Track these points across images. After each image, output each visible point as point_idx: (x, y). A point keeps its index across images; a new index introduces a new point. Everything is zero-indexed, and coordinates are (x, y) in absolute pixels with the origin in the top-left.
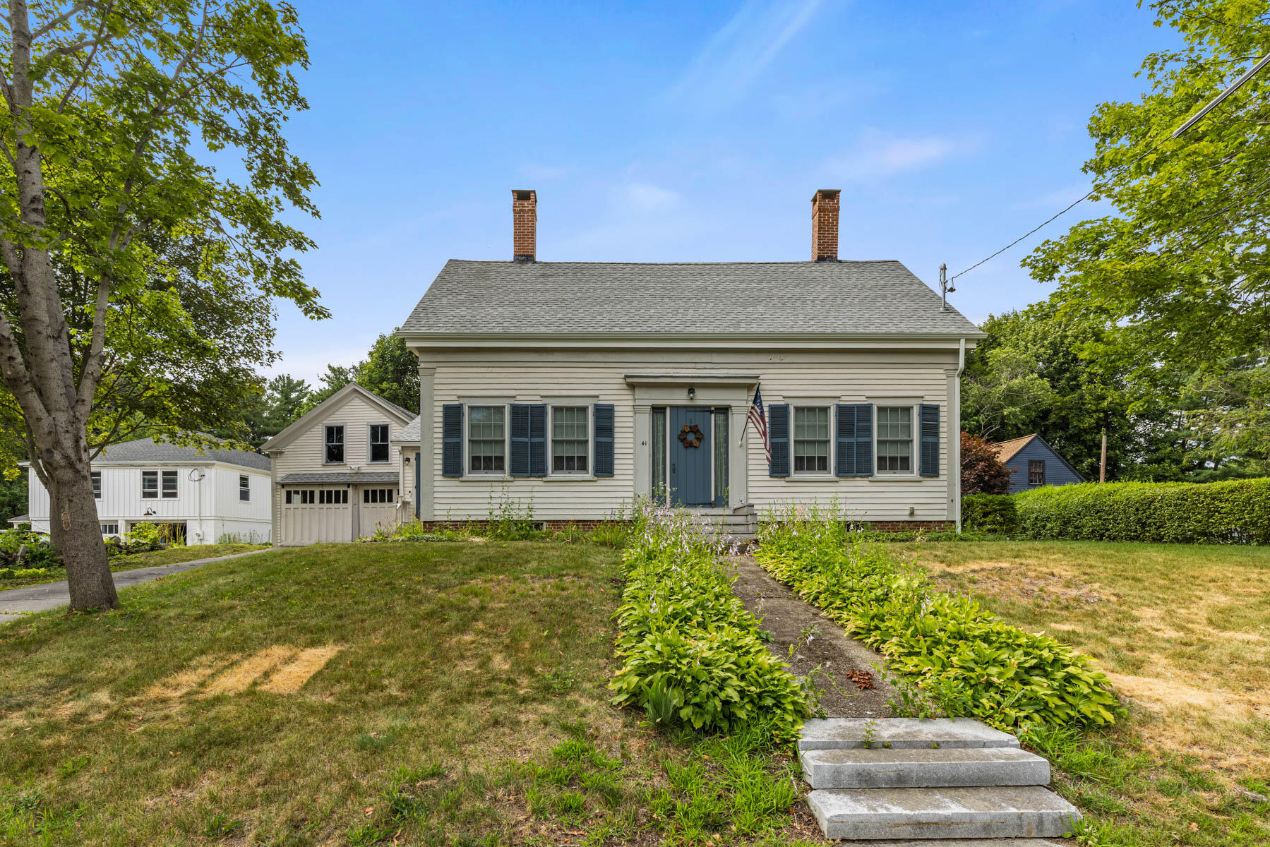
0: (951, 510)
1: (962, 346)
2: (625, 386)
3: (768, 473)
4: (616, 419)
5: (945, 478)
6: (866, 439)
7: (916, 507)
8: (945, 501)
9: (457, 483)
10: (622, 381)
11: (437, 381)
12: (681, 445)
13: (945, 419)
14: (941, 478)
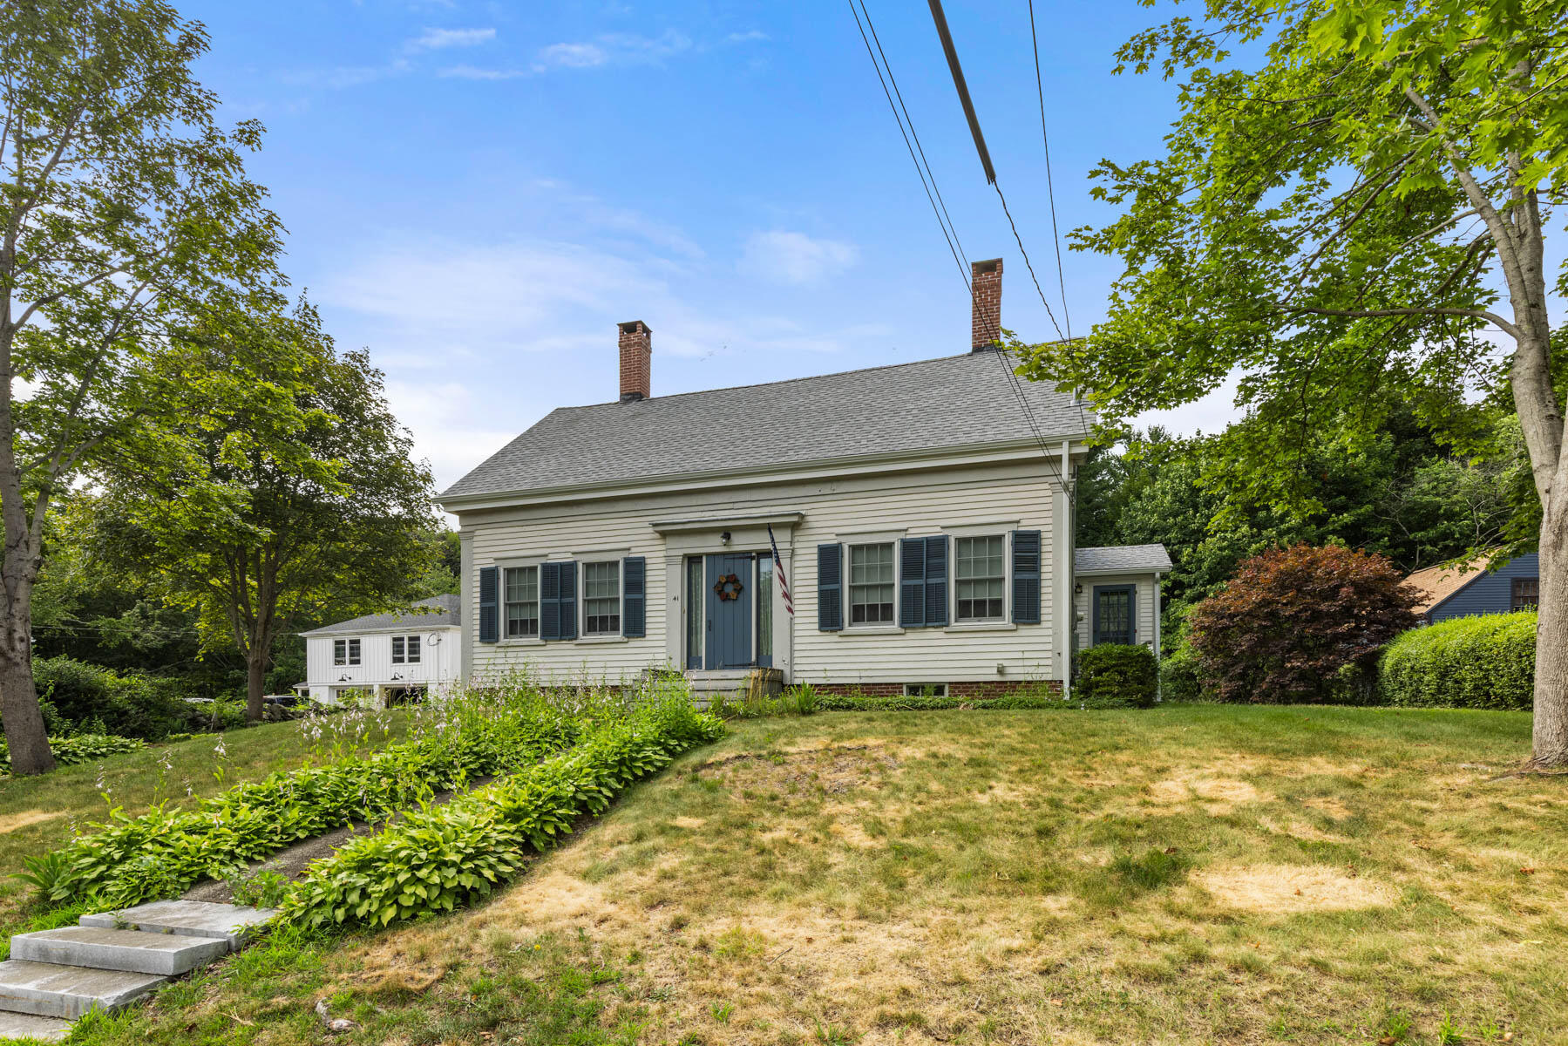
0: (1058, 667)
1: (1064, 451)
2: (657, 535)
3: (817, 626)
4: (648, 573)
5: (1049, 624)
6: (939, 580)
7: (1005, 663)
8: (1049, 654)
9: (494, 649)
10: (651, 530)
11: (475, 545)
12: (718, 598)
13: (1049, 548)
14: (1044, 625)
